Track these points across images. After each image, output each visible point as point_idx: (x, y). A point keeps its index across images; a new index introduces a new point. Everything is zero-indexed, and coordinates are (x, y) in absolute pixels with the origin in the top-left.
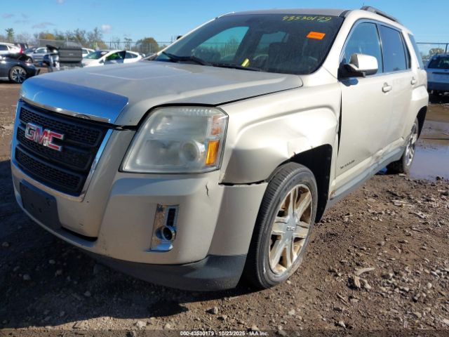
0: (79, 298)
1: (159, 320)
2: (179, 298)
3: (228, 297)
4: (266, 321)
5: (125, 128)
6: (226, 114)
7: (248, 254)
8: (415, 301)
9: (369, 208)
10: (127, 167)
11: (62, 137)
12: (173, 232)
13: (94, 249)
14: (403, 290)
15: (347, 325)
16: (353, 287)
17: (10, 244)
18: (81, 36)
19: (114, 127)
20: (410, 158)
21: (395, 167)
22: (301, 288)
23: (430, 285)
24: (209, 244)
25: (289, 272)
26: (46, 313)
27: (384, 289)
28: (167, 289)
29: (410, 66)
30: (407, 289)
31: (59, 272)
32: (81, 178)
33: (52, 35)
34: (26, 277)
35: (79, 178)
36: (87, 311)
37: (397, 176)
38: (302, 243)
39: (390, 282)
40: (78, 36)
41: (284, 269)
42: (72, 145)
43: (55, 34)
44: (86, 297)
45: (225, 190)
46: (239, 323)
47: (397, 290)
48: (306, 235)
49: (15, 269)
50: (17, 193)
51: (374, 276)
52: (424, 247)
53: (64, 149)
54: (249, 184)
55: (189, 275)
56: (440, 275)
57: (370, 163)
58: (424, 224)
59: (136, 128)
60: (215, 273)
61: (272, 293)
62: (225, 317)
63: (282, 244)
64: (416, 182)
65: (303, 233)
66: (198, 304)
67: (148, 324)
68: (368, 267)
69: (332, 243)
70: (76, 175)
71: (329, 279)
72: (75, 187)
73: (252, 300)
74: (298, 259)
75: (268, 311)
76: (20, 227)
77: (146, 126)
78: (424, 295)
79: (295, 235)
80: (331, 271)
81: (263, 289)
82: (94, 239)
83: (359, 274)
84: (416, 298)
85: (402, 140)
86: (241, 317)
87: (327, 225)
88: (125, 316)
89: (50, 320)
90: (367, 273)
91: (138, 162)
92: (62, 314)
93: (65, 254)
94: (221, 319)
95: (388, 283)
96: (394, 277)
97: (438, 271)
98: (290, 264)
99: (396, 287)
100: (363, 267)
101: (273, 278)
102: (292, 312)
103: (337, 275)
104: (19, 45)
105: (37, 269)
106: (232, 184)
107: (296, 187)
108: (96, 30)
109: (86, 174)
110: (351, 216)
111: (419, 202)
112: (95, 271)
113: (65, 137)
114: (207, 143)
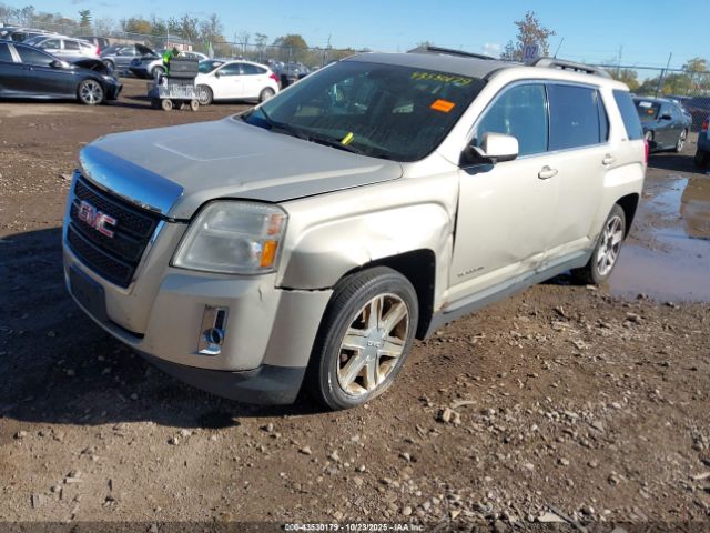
0: (124, 400)
1: (206, 431)
2: (235, 410)
3: (289, 415)
4: (322, 444)
5: (177, 220)
6: (286, 213)
7: (307, 368)
8: (506, 442)
9: (514, 328)
10: (178, 262)
11: (114, 222)
12: (221, 335)
13: (141, 346)
14: (497, 429)
15: (412, 458)
16: (440, 420)
17: (57, 334)
18: (190, 26)
19: (167, 219)
20: (608, 263)
21: (580, 276)
22: (378, 414)
23: (535, 427)
24: (264, 352)
25: (369, 395)
26: (87, 411)
27: (476, 426)
28: (223, 400)
29: (607, 138)
30: (503, 429)
31: (107, 370)
32: (131, 269)
33: (148, 23)
34: (70, 372)
35: (127, 269)
36: (131, 414)
37: (582, 289)
38: (393, 364)
39: (486, 418)
40: (186, 26)
41: (363, 391)
42: (124, 232)
43: (151, 22)
44: (132, 400)
45: (283, 294)
46: (292, 443)
47: (491, 429)
48: (399, 353)
49: (59, 363)
50: (67, 277)
51: (471, 410)
52: (555, 384)
53: (115, 236)
54: (311, 290)
55: (239, 384)
56: (554, 417)
57: (517, 270)
58: (576, 356)
59: (189, 222)
60: (269, 385)
61: (340, 416)
62: (278, 435)
63: (360, 361)
64: (604, 299)
65: (395, 351)
66: (254, 420)
67: (193, 433)
68: (470, 399)
69: (440, 368)
70: (126, 265)
71: (416, 408)
72: (124, 279)
73: (315, 421)
74: (385, 382)
75: (329, 434)
76: (69, 315)
77: (200, 219)
78: (521, 437)
79: (381, 352)
80: (421, 400)
81: (333, 410)
82: (141, 336)
83: (455, 406)
84: (508, 439)
85: (586, 239)
86: (296, 436)
87: (447, 345)
88: (169, 424)
89: (89, 419)
90: (465, 406)
91: (190, 257)
92: (104, 413)
93: (117, 351)
94: (274, 437)
95: (484, 420)
96: (495, 414)
97: (555, 413)
98: (372, 386)
99: (491, 425)
100: (464, 399)
101: (345, 399)
102: (356, 438)
103: (426, 405)
104: (96, 41)
105: (84, 365)
106: (291, 289)
107: (381, 296)
108: (213, 19)
109: (136, 265)
110: (484, 336)
111: (589, 327)
112: (148, 373)
113: (118, 223)
114: (262, 242)
